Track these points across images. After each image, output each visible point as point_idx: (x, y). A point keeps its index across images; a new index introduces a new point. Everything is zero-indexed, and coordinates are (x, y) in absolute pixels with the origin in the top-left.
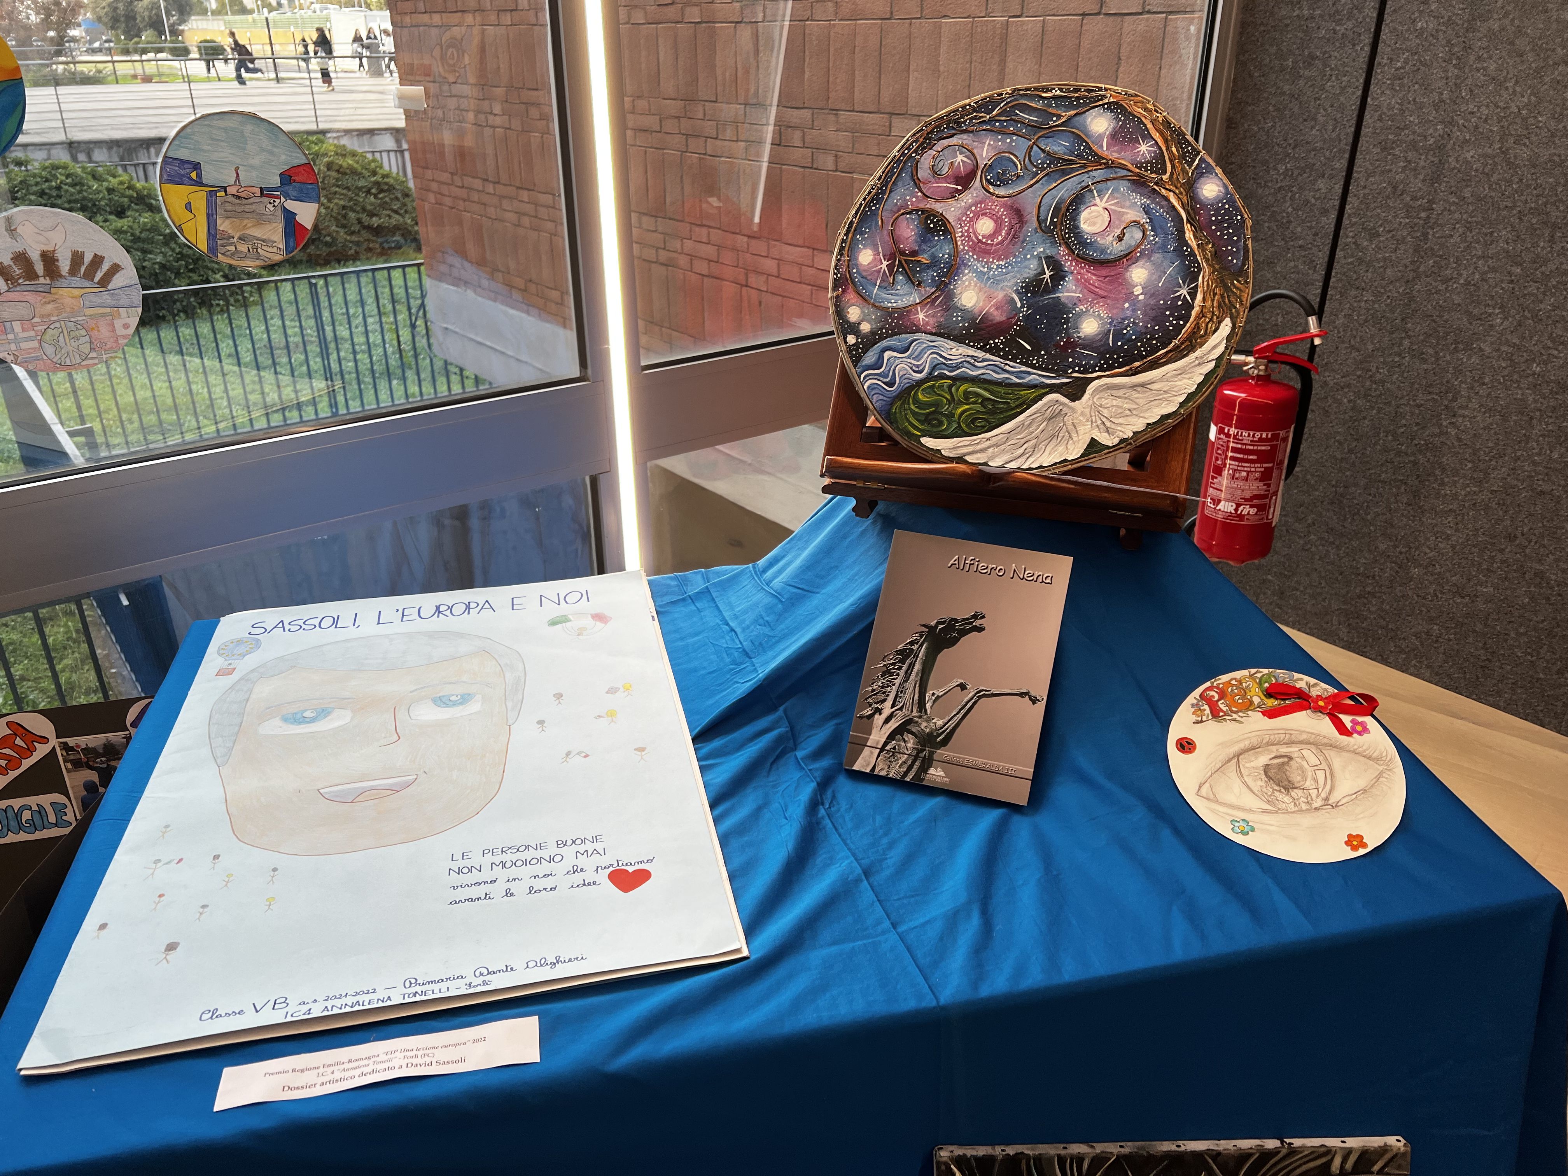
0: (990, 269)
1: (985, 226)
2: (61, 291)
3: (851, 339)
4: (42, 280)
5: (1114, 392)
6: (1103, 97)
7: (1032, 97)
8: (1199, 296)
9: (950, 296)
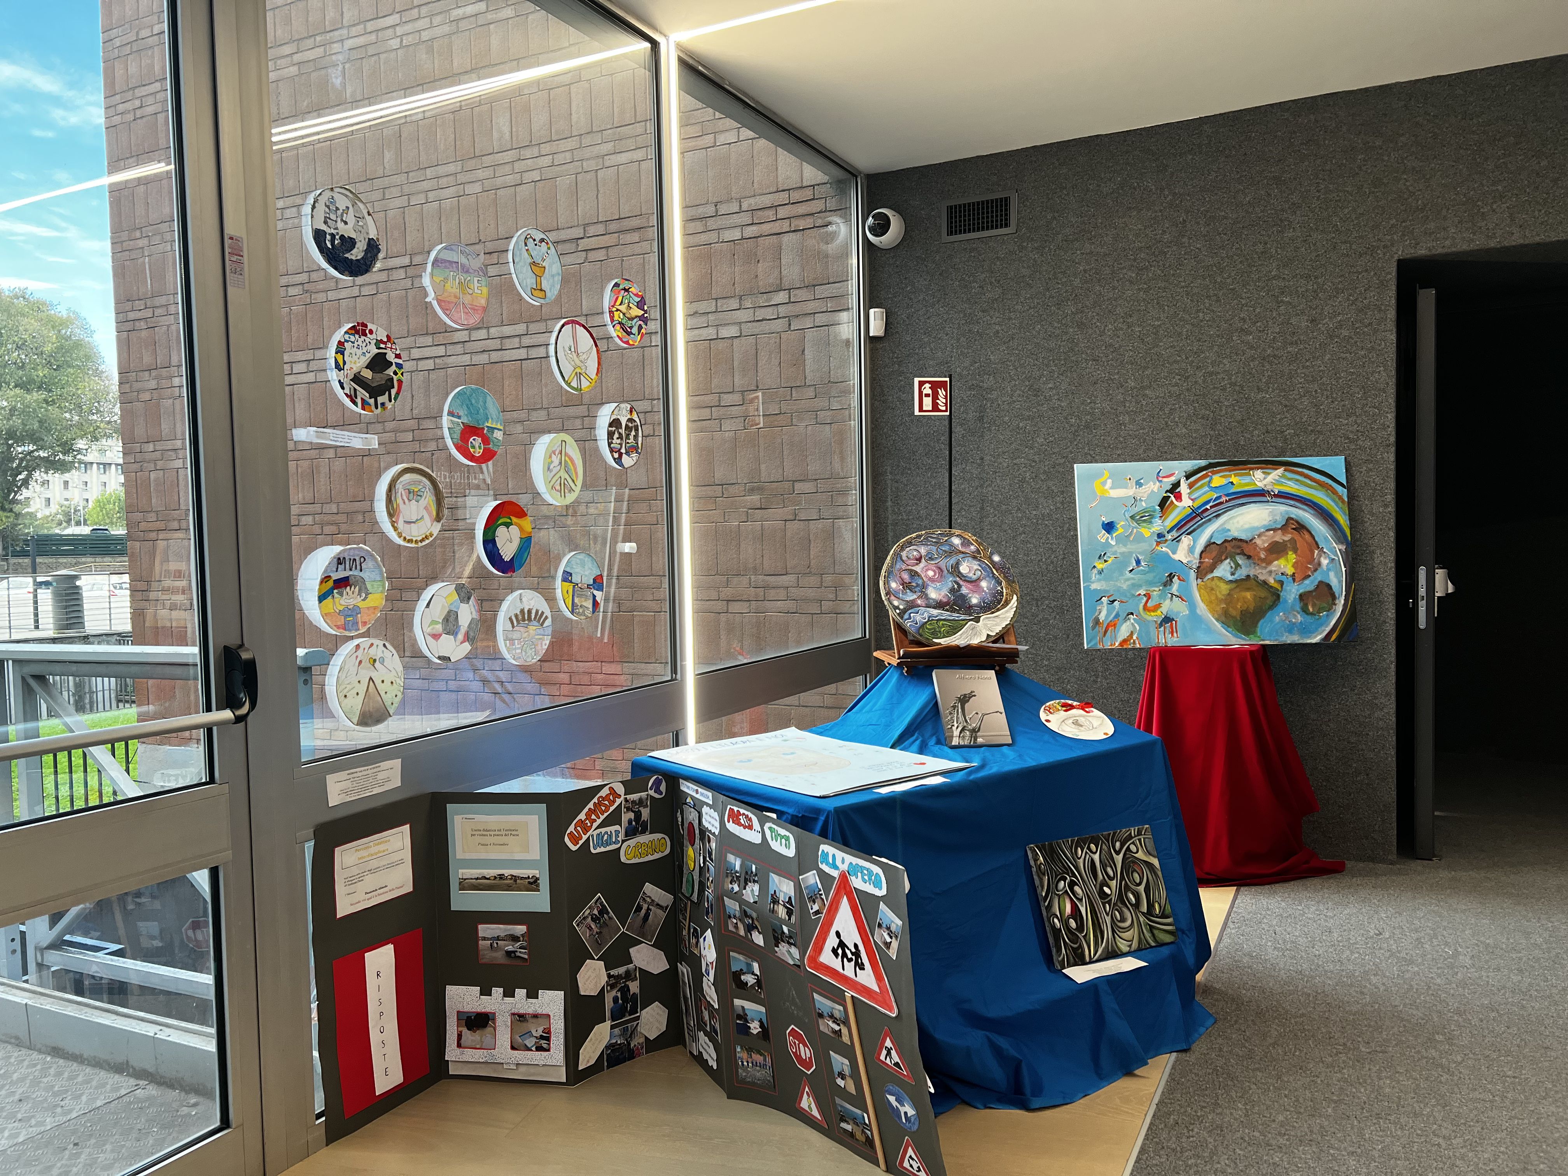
0: (936, 586)
1: (930, 573)
2: (531, 627)
3: (898, 611)
4: (526, 622)
5: (989, 619)
8: (1004, 589)
9: (926, 595)
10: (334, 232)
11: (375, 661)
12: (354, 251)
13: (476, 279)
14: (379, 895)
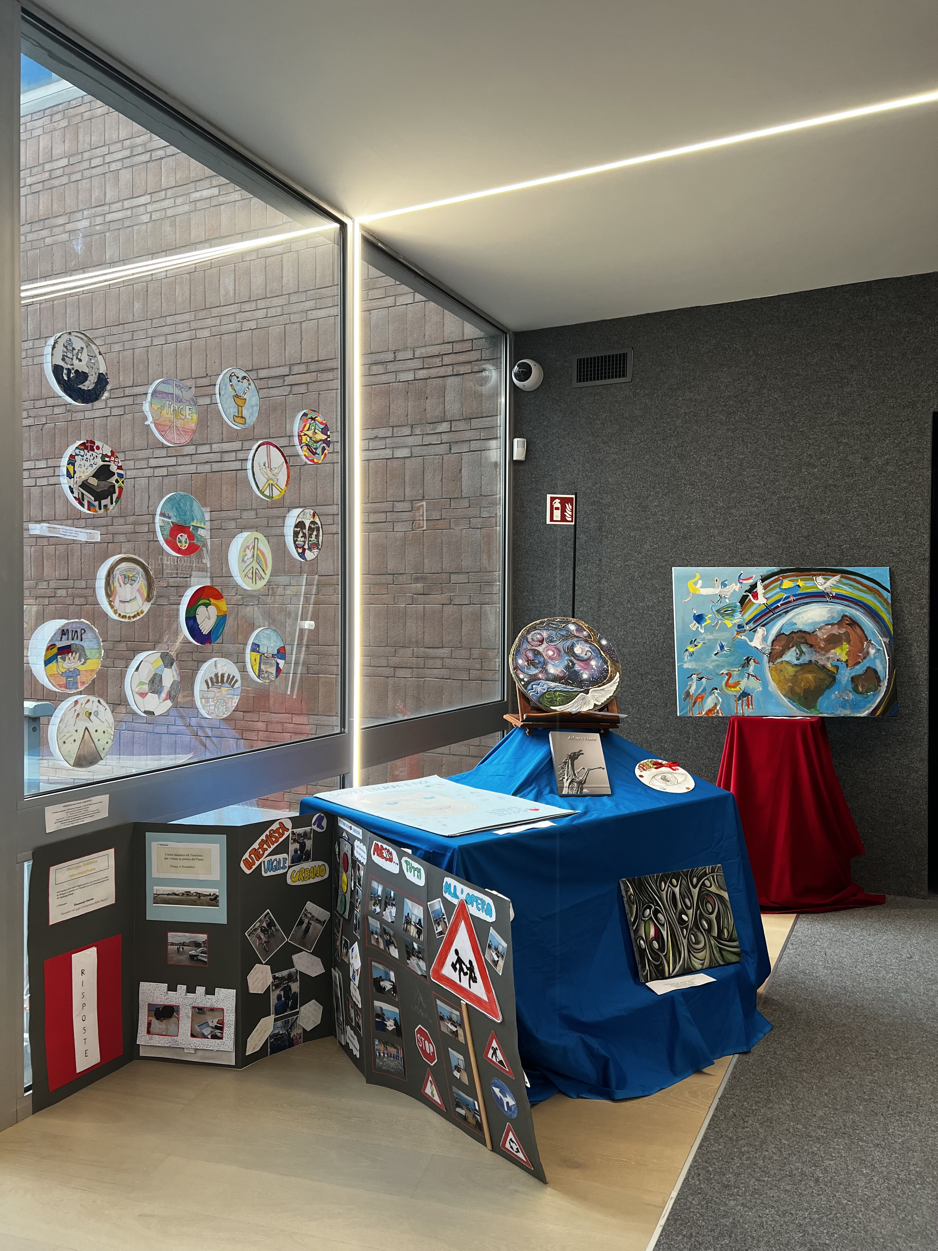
0: (555, 663)
1: (550, 653)
2: (224, 688)
3: (523, 683)
4: (220, 684)
5: (596, 692)
8: (609, 668)
9: (546, 670)
10: (69, 367)
11: (90, 714)
12: (87, 383)
13: (188, 408)
14: (86, 906)
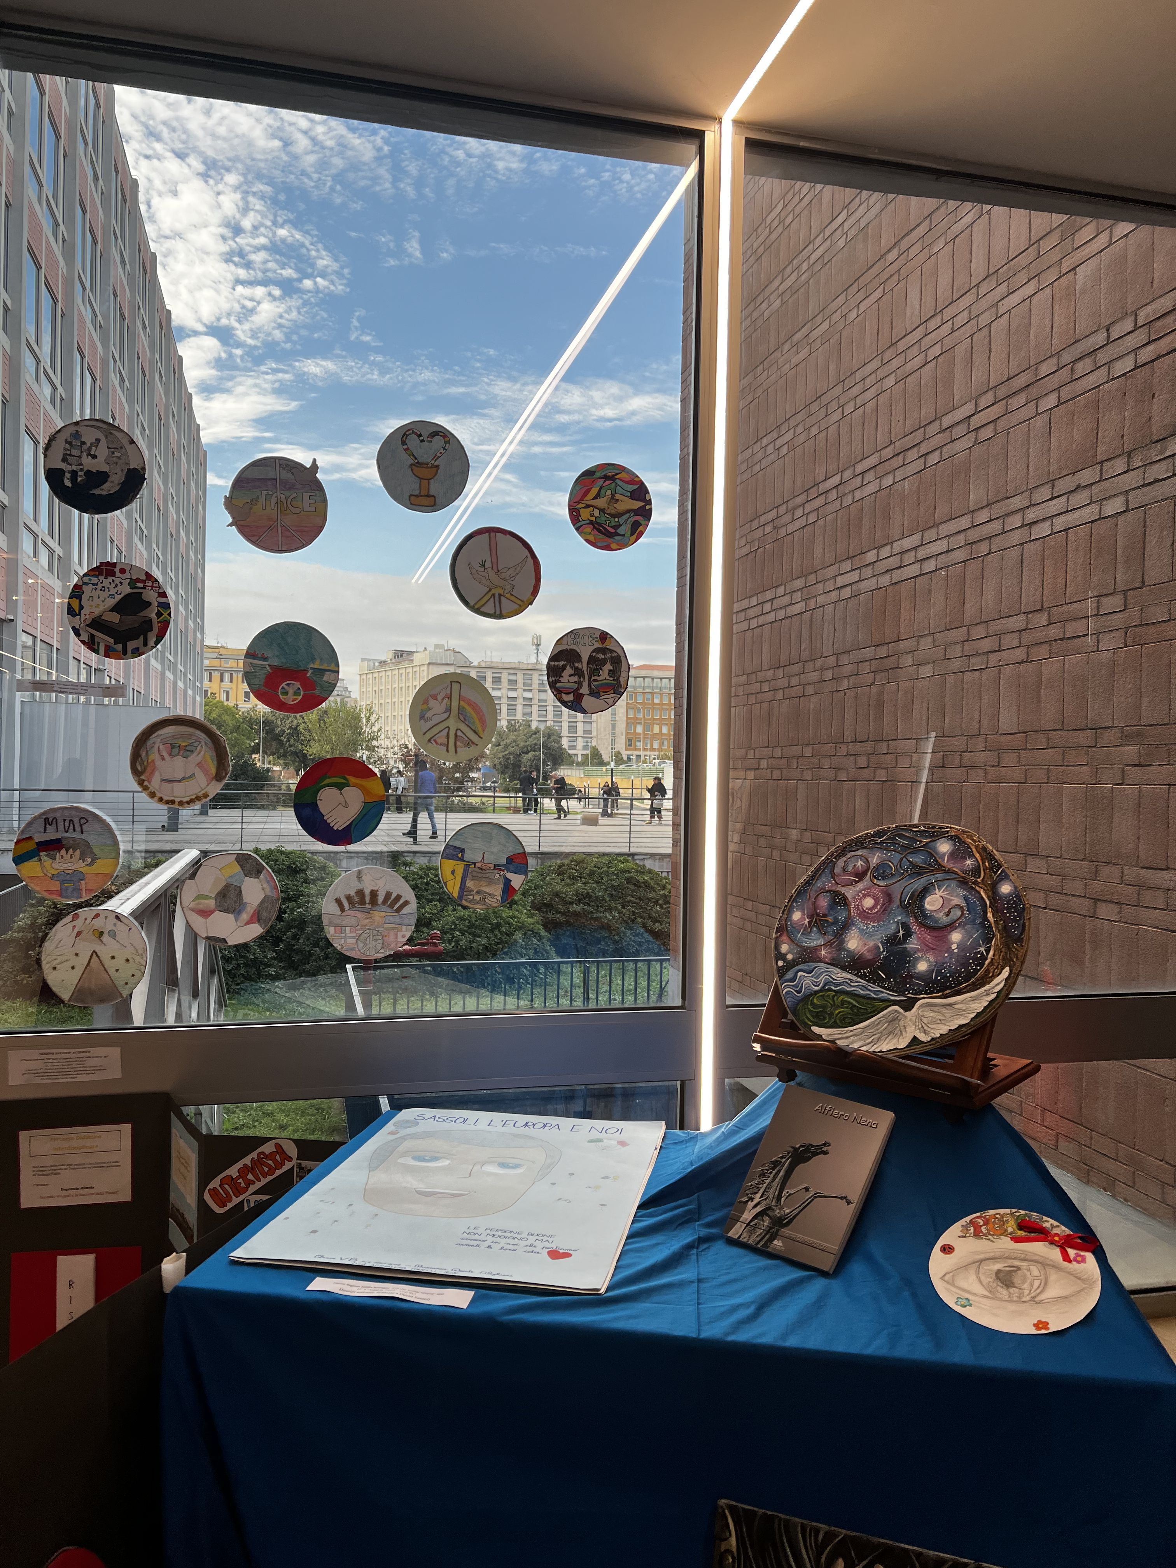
0: (867, 927)
1: (868, 902)
2: (375, 913)
3: (780, 963)
4: (367, 906)
5: (932, 1008)
6: (948, 832)
7: (907, 830)
8: (991, 953)
9: (842, 942)
11: (102, 933)
12: (106, 486)
13: (306, 496)
14: (81, 1195)
